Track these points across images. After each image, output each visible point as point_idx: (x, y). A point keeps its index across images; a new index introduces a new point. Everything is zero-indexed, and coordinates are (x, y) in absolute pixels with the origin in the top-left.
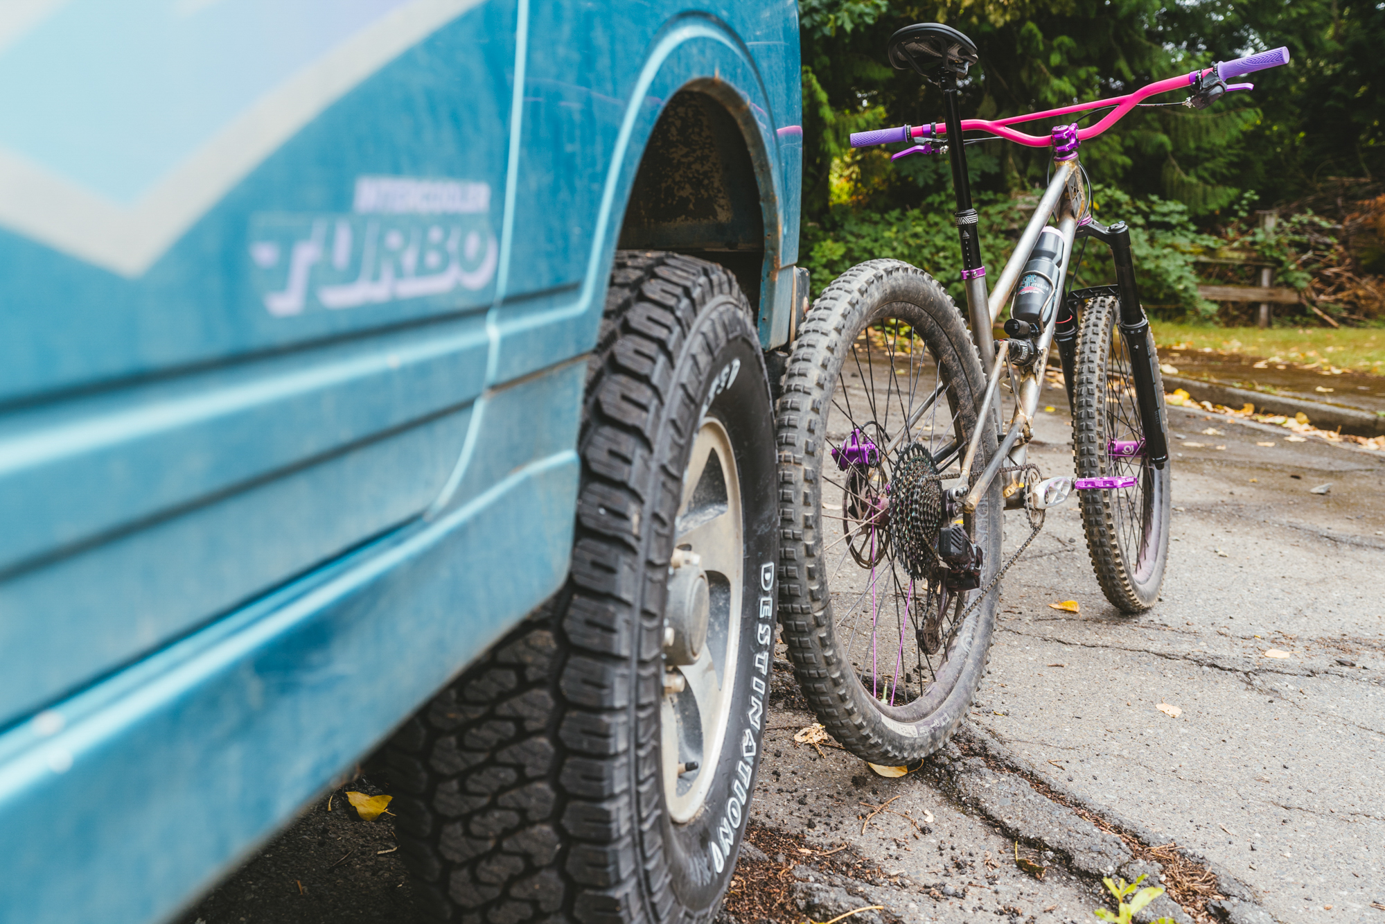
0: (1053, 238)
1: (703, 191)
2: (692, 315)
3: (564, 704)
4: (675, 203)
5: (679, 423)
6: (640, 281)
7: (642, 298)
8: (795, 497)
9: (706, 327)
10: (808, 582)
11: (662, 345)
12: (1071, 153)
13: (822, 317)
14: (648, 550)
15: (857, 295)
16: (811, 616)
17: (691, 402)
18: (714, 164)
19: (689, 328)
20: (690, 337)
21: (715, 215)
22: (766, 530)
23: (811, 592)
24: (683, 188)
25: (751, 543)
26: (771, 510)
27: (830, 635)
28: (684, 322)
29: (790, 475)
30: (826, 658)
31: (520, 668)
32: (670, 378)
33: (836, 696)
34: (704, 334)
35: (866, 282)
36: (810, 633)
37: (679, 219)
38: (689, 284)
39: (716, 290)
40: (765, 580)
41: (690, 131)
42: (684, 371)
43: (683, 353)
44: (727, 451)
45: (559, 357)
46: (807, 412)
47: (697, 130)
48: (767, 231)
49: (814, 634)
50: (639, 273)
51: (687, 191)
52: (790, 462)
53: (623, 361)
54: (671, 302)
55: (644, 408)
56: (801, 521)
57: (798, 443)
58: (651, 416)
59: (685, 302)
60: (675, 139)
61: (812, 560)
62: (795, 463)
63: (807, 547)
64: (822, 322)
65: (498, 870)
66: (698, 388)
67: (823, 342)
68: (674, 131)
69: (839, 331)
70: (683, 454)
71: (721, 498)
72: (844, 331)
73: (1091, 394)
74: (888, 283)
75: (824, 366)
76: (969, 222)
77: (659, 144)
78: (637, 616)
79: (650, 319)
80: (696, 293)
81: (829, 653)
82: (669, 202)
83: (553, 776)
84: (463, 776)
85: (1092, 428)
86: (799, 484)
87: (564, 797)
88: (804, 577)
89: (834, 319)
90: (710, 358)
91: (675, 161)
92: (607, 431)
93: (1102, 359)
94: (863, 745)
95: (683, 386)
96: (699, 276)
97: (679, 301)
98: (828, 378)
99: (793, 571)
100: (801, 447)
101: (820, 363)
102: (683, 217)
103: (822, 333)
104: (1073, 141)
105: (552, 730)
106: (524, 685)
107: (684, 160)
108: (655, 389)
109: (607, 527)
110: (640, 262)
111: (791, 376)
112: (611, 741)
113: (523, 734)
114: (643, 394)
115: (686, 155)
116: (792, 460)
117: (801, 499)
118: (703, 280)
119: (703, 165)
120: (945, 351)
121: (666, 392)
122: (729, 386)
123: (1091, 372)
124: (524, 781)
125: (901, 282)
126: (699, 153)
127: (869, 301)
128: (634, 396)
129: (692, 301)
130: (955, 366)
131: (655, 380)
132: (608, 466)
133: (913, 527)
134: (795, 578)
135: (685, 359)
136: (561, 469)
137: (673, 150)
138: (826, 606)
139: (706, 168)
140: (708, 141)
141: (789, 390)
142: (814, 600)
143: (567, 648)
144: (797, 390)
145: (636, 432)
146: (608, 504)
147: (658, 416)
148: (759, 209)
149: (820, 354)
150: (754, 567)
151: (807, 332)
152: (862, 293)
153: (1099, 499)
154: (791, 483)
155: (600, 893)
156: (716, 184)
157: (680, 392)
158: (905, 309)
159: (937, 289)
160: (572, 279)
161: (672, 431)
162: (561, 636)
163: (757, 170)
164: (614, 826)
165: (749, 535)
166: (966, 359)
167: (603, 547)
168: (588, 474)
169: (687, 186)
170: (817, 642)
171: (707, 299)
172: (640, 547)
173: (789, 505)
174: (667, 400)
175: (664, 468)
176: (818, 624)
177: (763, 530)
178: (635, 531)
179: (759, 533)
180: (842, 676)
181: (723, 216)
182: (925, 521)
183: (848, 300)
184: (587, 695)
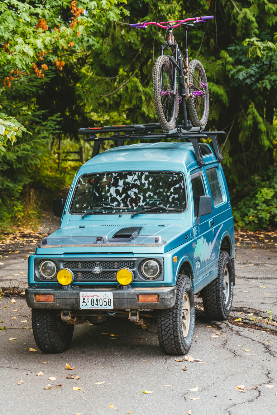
3: (216, 287)
7: (221, 256)
11: (222, 260)
17: (224, 264)
18: (228, 241)
26: (232, 276)
28: (224, 258)
31: (213, 284)
40: (232, 284)
42: (224, 262)
43: (224, 260)
44: (227, 270)
45: (217, 262)
53: (220, 262)
65: (211, 301)
68: (225, 239)
70: (224, 269)
71: (227, 275)
80: (225, 255)
83: (216, 292)
84: (209, 293)
87: (217, 294)
90: (226, 260)
97: (223, 256)
105: (216, 289)
106: (213, 285)
110: (222, 253)
113: (213, 289)
118: (225, 253)
122: (227, 263)
124: (214, 293)
137: (225, 241)
143: (217, 282)
145: (221, 267)
147: (222, 265)
150: (230, 283)
160: (218, 256)
161: (223, 267)
162: (216, 282)
164: (220, 296)
165: (230, 279)
167: (219, 275)
168: (219, 269)
177: (231, 279)
184: (218, 286)
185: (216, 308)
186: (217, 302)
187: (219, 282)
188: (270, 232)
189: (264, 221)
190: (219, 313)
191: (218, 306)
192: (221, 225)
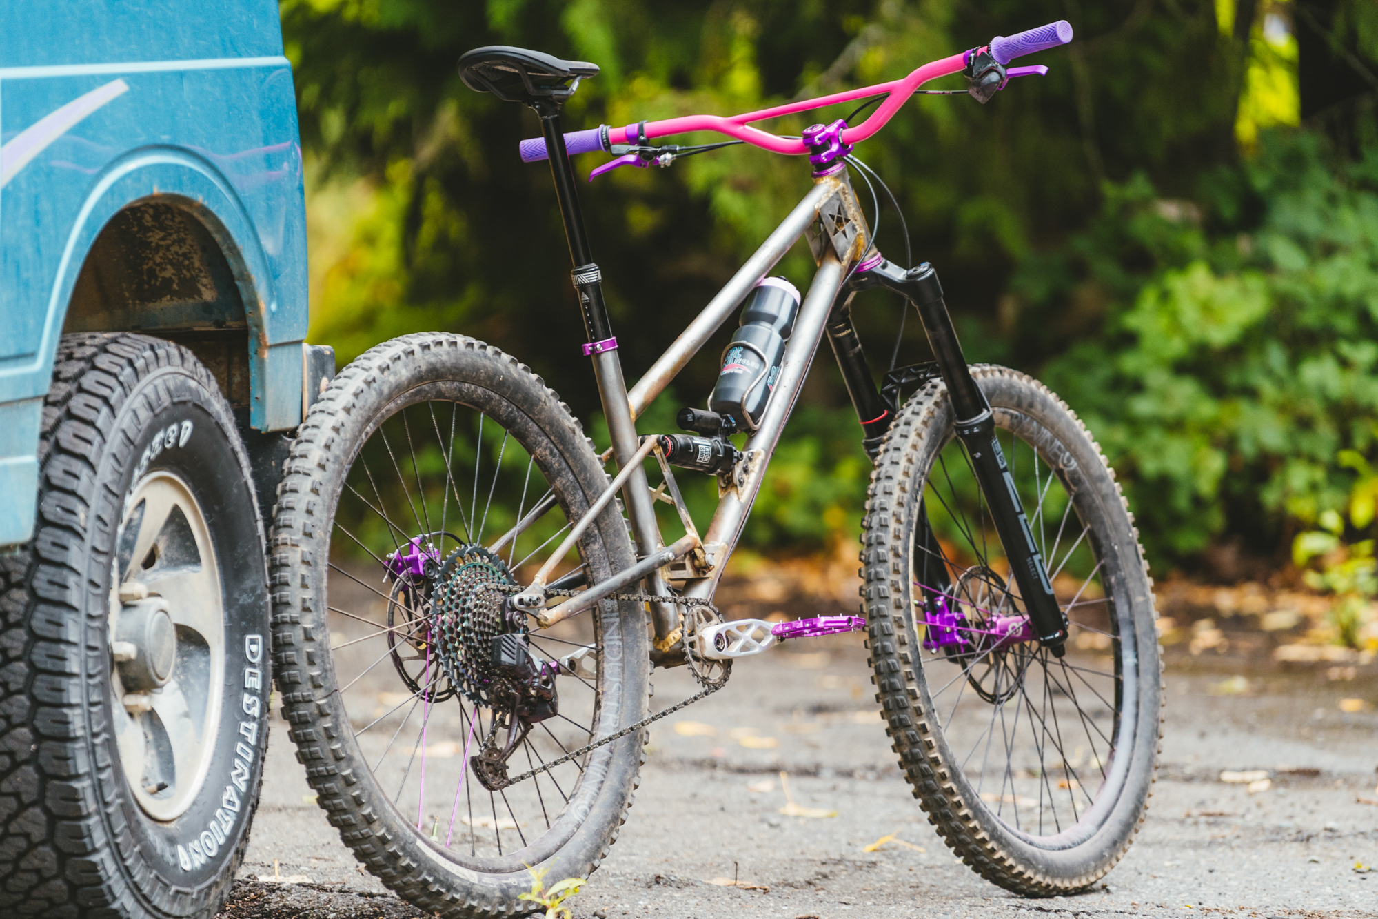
0: (779, 295)
1: (185, 272)
2: (135, 380)
4: (158, 283)
5: (118, 456)
6: (95, 355)
7: (94, 368)
8: (292, 580)
9: (149, 390)
10: (308, 667)
11: (106, 400)
12: (833, 164)
13: (330, 396)
14: (92, 541)
15: (375, 373)
16: (313, 705)
18: (192, 246)
19: (131, 390)
20: (131, 396)
21: (200, 294)
22: (249, 601)
23: (312, 677)
24: (165, 269)
25: (233, 612)
26: (259, 583)
27: (336, 726)
28: (126, 385)
29: (287, 558)
30: (333, 751)
32: (112, 424)
33: (349, 798)
34: (146, 396)
35: (391, 359)
36: (313, 724)
37: (164, 299)
38: (132, 356)
39: (162, 362)
40: (252, 653)
41: (163, 217)
42: (124, 420)
43: (124, 408)
44: (195, 511)
45: (22, 395)
46: (306, 494)
47: (169, 216)
48: (248, 309)
49: (317, 724)
50: (94, 350)
51: (169, 272)
52: (286, 544)
53: (75, 411)
54: (116, 370)
55: (89, 442)
56: (298, 604)
57: (295, 525)
58: (95, 448)
59: (128, 370)
60: (150, 224)
61: (312, 644)
62: (293, 545)
63: (305, 630)
64: (330, 402)
66: (137, 435)
67: (329, 422)
68: (147, 218)
69: (347, 411)
71: (194, 559)
72: (353, 411)
73: (884, 526)
74: (422, 361)
75: (327, 447)
76: (587, 281)
77: (135, 229)
78: (85, 584)
79: (98, 383)
80: (139, 364)
81: (336, 746)
82: (153, 282)
85: (884, 575)
86: (296, 566)
88: (302, 662)
89: (345, 398)
90: (151, 414)
91: (154, 244)
92: (63, 458)
93: (906, 474)
94: (395, 869)
95: (124, 432)
96: (145, 350)
97: (122, 368)
98: (331, 459)
99: (291, 656)
100: (299, 529)
101: (323, 444)
102: (168, 297)
103: (329, 413)
104: (835, 147)
107: (162, 243)
108: (99, 431)
109: (62, 519)
110: (97, 341)
111: (294, 458)
112: (67, 663)
114: (89, 433)
115: (163, 239)
116: (289, 542)
117: (299, 581)
118: (148, 354)
119: (181, 247)
120: (538, 444)
121: (108, 432)
122: (182, 443)
123: (888, 493)
125: (445, 358)
126: (175, 236)
127: (392, 379)
128: (82, 434)
129: (135, 369)
130: (555, 462)
131: (99, 424)
132: (62, 480)
133: (466, 639)
134: (294, 664)
135: (126, 412)
136: (26, 466)
137: (150, 234)
138: (332, 693)
139: (184, 250)
140: (182, 225)
141: (289, 473)
142: (317, 686)
144: (297, 472)
145: (83, 458)
146: (62, 504)
147: (101, 449)
148: (236, 288)
149: (324, 435)
150: (238, 637)
151: (314, 412)
152: (382, 370)
153: (899, 685)
154: (287, 565)
155: (64, 783)
156: (197, 264)
157: (121, 435)
158: (460, 391)
159: (511, 367)
160: (29, 350)
161: (112, 460)
163: (226, 253)
164: (71, 727)
165: (230, 602)
166: (571, 453)
167: (59, 533)
168: (47, 486)
169: (169, 267)
170: (323, 733)
171: (151, 368)
172: (87, 536)
173: (286, 588)
174: (109, 439)
175: (106, 486)
176: (323, 714)
177: (246, 599)
178: (82, 523)
179: (241, 602)
180: (355, 774)
181: (208, 295)
182: (482, 633)
183: (363, 378)
184: (50, 631)
185: (38, 833)
186: (45, 777)
187: (54, 594)
188: (1229, 582)
189: (1182, 502)
190: (73, 888)
191: (53, 819)
192: (108, 78)
